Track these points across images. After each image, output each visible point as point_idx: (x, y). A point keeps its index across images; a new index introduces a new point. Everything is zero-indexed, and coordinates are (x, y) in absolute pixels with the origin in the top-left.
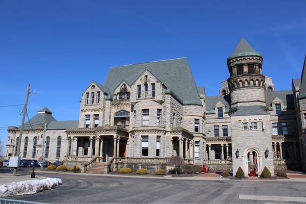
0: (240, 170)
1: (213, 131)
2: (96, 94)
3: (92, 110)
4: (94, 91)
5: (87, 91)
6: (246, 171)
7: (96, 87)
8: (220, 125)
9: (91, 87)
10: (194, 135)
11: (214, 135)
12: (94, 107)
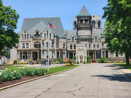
0: (78, 61)
1: (70, 47)
2: (26, 35)
3: (25, 42)
4: (25, 34)
5: (22, 34)
6: (80, 62)
7: (26, 32)
8: (73, 44)
9: (24, 32)
10: (63, 50)
11: (70, 48)
12: (26, 40)
